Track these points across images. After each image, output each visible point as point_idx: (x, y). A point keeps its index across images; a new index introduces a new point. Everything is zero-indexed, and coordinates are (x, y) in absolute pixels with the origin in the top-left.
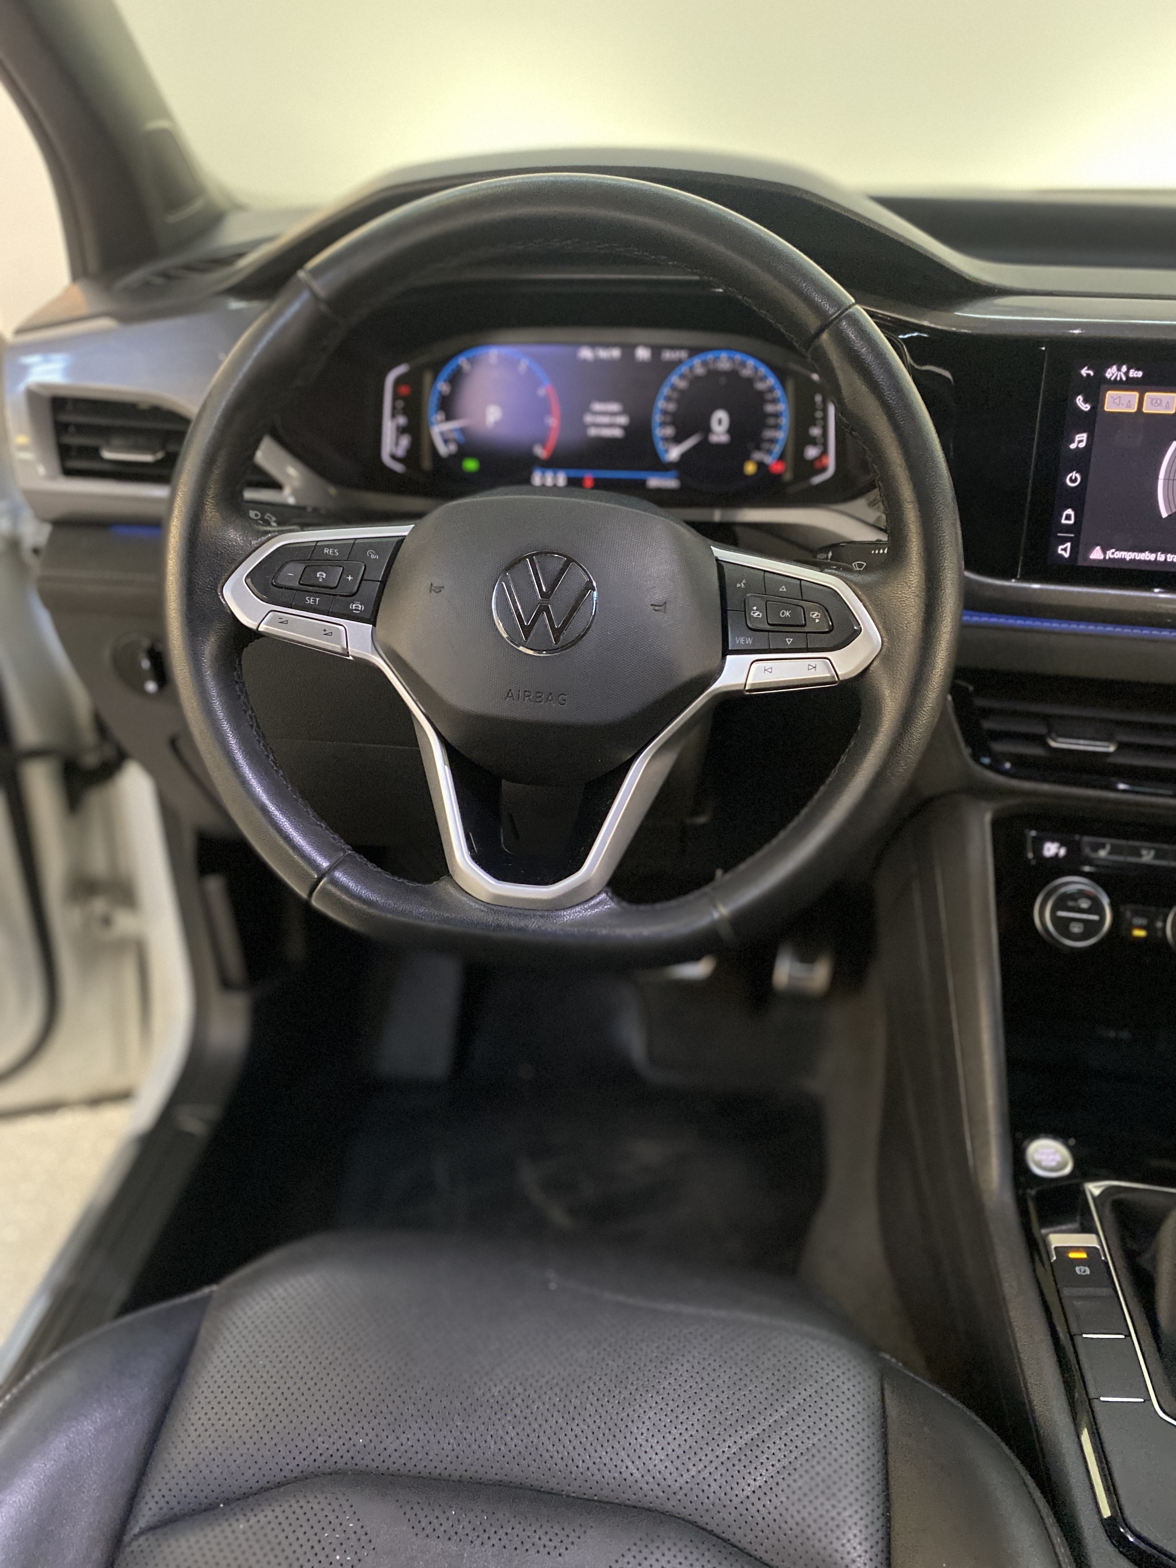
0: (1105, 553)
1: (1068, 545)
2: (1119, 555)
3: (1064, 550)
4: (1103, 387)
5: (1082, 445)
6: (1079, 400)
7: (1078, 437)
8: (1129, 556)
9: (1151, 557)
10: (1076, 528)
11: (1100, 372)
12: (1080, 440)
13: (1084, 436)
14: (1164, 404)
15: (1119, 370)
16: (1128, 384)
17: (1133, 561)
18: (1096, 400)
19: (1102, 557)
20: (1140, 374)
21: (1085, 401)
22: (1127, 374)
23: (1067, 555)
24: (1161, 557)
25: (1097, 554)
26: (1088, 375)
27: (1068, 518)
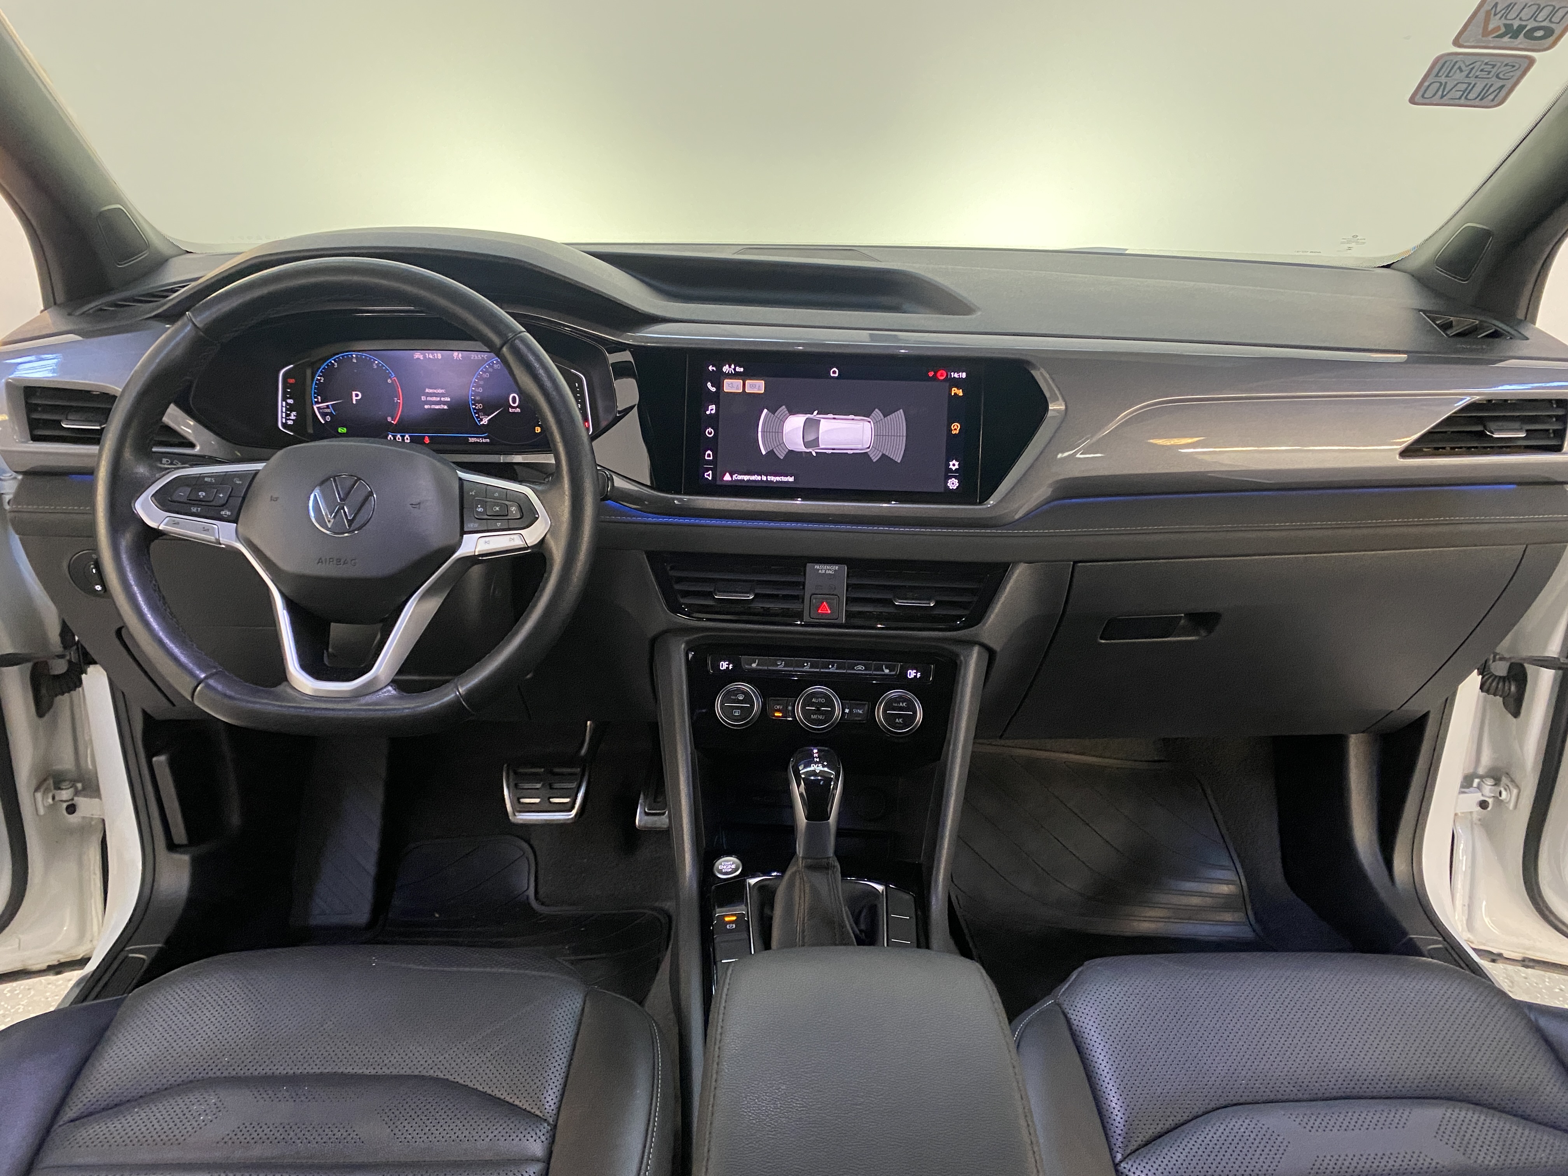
0: (732, 477)
1: (710, 472)
2: (740, 477)
3: (709, 475)
4: (722, 378)
5: (713, 412)
6: (709, 385)
7: (710, 408)
8: (746, 478)
9: (759, 478)
10: (714, 462)
11: (720, 369)
12: (712, 409)
13: (714, 407)
14: (757, 387)
15: (730, 367)
16: (735, 375)
17: (749, 481)
18: (719, 386)
19: (730, 479)
20: (742, 370)
21: (712, 386)
22: (734, 369)
23: (710, 478)
24: (764, 478)
25: (727, 477)
26: (713, 370)
27: (709, 455)
